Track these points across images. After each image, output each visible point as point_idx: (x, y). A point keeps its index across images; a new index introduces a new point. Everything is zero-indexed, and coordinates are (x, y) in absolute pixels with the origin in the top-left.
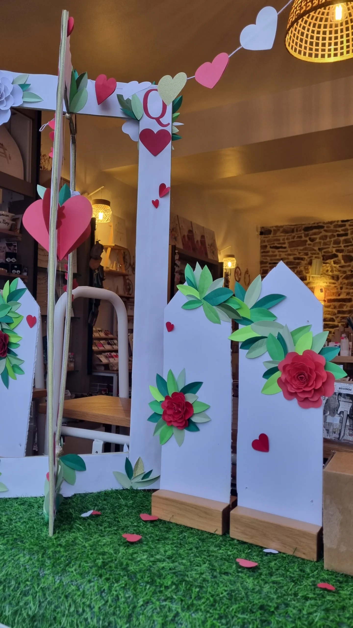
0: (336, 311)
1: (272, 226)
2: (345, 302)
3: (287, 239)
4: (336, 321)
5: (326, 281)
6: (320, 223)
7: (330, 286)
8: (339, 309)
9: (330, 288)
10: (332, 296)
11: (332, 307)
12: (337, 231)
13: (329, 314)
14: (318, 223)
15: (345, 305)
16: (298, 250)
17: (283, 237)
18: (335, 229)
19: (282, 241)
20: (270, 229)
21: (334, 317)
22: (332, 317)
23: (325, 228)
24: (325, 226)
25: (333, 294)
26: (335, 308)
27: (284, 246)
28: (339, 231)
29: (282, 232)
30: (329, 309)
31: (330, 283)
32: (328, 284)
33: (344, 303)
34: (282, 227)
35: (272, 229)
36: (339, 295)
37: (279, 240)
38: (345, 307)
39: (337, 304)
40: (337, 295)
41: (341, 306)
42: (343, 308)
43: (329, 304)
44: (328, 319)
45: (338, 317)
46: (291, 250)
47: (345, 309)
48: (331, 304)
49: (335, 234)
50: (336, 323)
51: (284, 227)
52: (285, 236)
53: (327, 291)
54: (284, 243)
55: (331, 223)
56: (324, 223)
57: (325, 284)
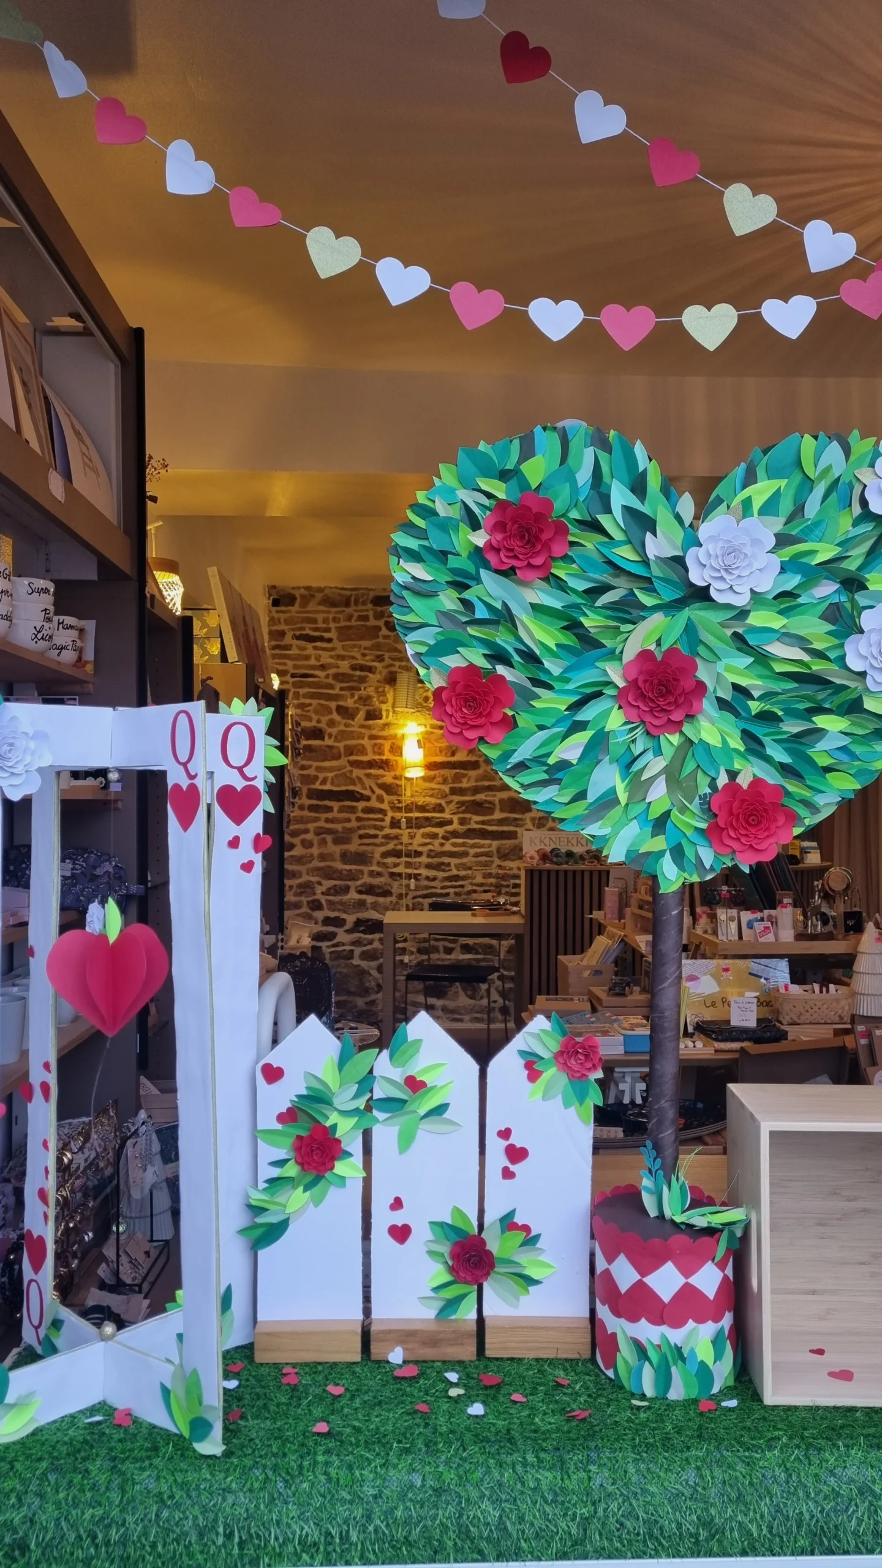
0: (446, 788)
1: (296, 585)
2: (465, 769)
3: (334, 619)
4: (447, 810)
5: (423, 721)
7: (432, 733)
8: (452, 785)
9: (433, 737)
10: (437, 755)
11: (440, 779)
13: (431, 796)
15: (464, 776)
16: (360, 647)
17: (325, 615)
19: (321, 625)
20: (293, 592)
21: (443, 802)
22: (438, 801)
25: (441, 752)
26: (445, 781)
27: (327, 635)
29: (319, 604)
30: (433, 785)
31: (433, 727)
32: (428, 729)
33: (463, 771)
34: (320, 590)
35: (297, 593)
36: (453, 754)
37: (315, 621)
38: (465, 780)
39: (449, 773)
40: (449, 754)
41: (457, 778)
42: (461, 782)
43: (432, 773)
44: (432, 806)
45: (451, 802)
46: (343, 646)
47: (465, 784)
48: (436, 772)
50: (446, 815)
51: (327, 591)
52: (329, 612)
53: (427, 745)
54: (328, 630)
57: (422, 729)
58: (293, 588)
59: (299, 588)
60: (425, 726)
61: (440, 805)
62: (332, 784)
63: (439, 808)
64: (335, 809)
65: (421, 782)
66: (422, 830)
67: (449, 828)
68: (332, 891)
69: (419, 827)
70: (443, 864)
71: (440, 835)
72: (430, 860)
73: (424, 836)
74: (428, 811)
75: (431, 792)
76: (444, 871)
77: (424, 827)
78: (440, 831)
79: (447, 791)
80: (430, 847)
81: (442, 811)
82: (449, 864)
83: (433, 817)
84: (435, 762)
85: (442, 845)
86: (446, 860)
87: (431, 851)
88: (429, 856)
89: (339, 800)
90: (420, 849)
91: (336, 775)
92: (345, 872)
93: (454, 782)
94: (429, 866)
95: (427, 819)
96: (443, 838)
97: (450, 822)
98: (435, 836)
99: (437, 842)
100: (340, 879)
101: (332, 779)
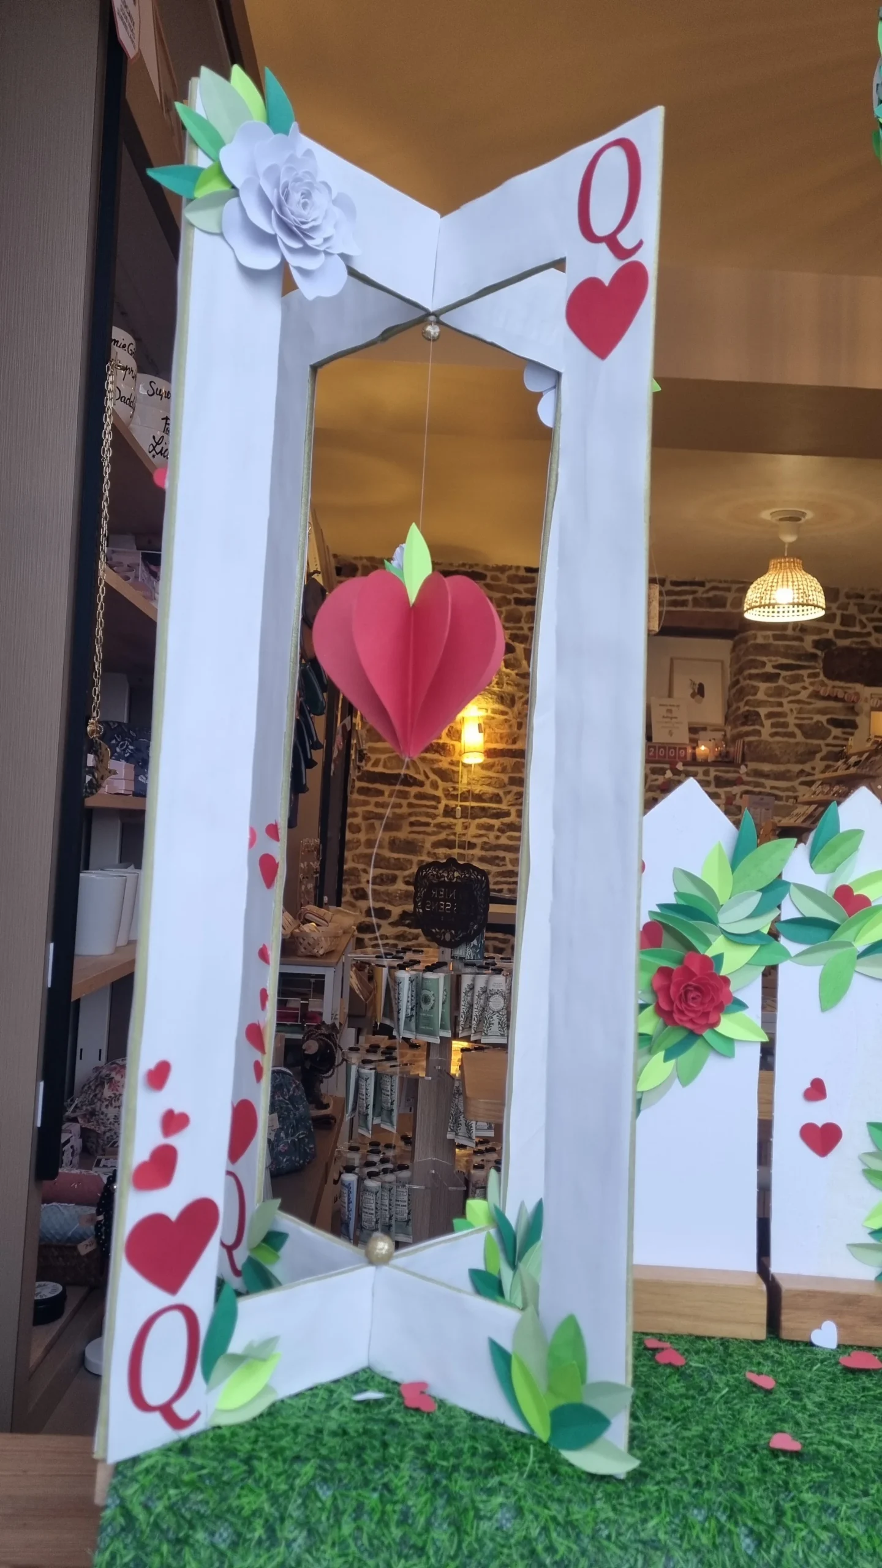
0: (505, 778)
1: (358, 555)
4: (505, 801)
5: (484, 705)
6: (477, 565)
7: (493, 718)
8: (511, 775)
9: (494, 722)
10: (497, 742)
11: (499, 768)
12: (514, 591)
13: (489, 785)
14: (471, 566)
18: (510, 585)
20: (354, 562)
21: (501, 792)
22: (496, 791)
23: (488, 581)
24: (489, 574)
25: (501, 738)
26: (504, 770)
28: (520, 592)
30: (490, 774)
31: (494, 711)
32: (489, 713)
35: (359, 564)
36: (514, 742)
39: (508, 761)
40: (510, 741)
42: (521, 772)
43: (490, 760)
44: (488, 796)
45: (509, 792)
48: (496, 760)
49: (511, 597)
50: (504, 807)
53: (488, 731)
55: (502, 569)
56: (486, 567)
57: (483, 713)
58: (356, 558)
59: (361, 558)
60: (487, 710)
61: (498, 795)
62: (385, 766)
63: (496, 798)
64: (387, 794)
65: (478, 769)
66: (477, 821)
67: (506, 820)
68: (378, 880)
69: (474, 818)
70: (497, 857)
71: (496, 827)
72: (483, 853)
73: (480, 827)
74: (484, 801)
75: (489, 781)
76: (498, 865)
77: (480, 818)
78: (496, 823)
79: (506, 780)
80: (485, 839)
81: (500, 801)
82: (504, 859)
83: (489, 808)
84: (495, 749)
85: (498, 837)
86: (501, 854)
87: (485, 843)
88: (483, 848)
89: (391, 784)
90: (474, 840)
91: (390, 757)
92: (392, 861)
93: (513, 772)
94: (482, 859)
95: (483, 809)
96: (499, 830)
97: (508, 814)
98: (490, 828)
99: (492, 835)
100: (387, 868)
101: (385, 762)
